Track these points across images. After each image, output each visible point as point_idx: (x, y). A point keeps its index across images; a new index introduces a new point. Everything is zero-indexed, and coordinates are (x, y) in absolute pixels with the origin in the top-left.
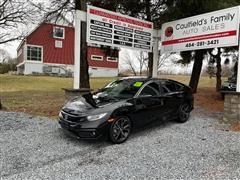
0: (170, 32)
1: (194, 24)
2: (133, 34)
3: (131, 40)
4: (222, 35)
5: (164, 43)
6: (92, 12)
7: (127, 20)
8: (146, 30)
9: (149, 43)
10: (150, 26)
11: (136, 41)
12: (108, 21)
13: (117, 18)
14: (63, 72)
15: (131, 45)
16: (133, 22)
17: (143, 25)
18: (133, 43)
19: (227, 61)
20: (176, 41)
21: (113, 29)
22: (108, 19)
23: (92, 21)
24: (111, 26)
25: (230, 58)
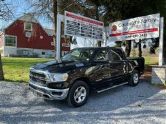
2: (92, 29)
3: (91, 33)
4: (149, 30)
5: (111, 35)
6: (68, 15)
7: (88, 21)
8: (100, 27)
9: (101, 35)
10: (102, 25)
11: (94, 34)
12: (77, 21)
13: (83, 19)
14: (31, 54)
15: (91, 37)
16: (92, 22)
17: (98, 24)
18: (92, 35)
19: (145, 47)
20: (119, 34)
21: (80, 27)
22: (77, 20)
23: (68, 21)
24: (79, 24)
25: (147, 44)
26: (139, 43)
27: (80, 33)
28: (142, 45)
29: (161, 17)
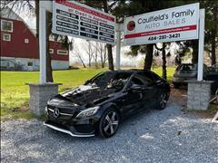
0: (132, 26)
1: (156, 19)
2: (99, 26)
3: (96, 32)
4: (182, 29)
7: (92, 12)
8: (110, 23)
9: (113, 37)
10: (113, 20)
11: (101, 34)
12: (74, 11)
13: (83, 9)
14: (12, 65)
15: (96, 37)
16: (98, 14)
17: (107, 18)
18: (99, 36)
21: (80, 21)
23: (58, 11)
24: (77, 17)
26: (163, 50)
27: (79, 30)
29: (201, 7)
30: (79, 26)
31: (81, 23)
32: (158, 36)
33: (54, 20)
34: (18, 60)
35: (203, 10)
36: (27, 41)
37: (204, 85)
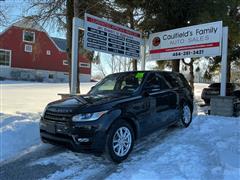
0: (157, 42)
1: (180, 35)
2: (125, 42)
3: (123, 48)
4: (206, 46)
6: (89, 19)
7: (120, 29)
8: (135, 39)
9: (138, 52)
10: (139, 36)
11: (127, 49)
12: (103, 29)
13: (111, 26)
14: (32, 77)
15: (123, 53)
16: (125, 31)
17: (133, 34)
18: (125, 51)
19: (198, 69)
20: (164, 51)
21: (108, 37)
22: (104, 27)
23: (89, 29)
24: (106, 34)
25: (201, 67)
26: (191, 64)
28: (195, 67)
29: (224, 26)
30: (107, 42)
31: (109, 40)
32: (182, 52)
33: (86, 37)
34: (39, 73)
35: (226, 28)
36: (48, 53)
37: (226, 100)
